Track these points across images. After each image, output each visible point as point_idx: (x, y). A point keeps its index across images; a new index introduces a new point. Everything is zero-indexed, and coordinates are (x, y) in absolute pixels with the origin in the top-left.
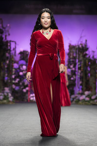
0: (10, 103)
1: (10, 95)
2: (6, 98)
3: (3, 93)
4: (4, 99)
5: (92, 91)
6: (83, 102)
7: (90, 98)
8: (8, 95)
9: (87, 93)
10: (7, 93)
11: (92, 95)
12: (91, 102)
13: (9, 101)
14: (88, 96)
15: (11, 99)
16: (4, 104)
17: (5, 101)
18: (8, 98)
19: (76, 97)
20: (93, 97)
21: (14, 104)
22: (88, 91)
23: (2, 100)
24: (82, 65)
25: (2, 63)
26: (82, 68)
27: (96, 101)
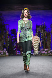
0: (7, 56)
1: (6, 52)
2: (4, 53)
3: (3, 51)
4: (4, 54)
5: (48, 49)
6: (44, 54)
7: (48, 52)
8: (5, 52)
9: (46, 50)
10: (5, 51)
11: (49, 51)
12: (48, 54)
13: (6, 55)
14: (46, 51)
15: (7, 54)
16: (3, 57)
17: (4, 55)
18: (6, 53)
19: (41, 52)
20: (49, 52)
21: (9, 56)
22: (47, 48)
23: (2, 55)
24: (43, 35)
25: (2, 36)
26: (43, 37)
27: (50, 53)
